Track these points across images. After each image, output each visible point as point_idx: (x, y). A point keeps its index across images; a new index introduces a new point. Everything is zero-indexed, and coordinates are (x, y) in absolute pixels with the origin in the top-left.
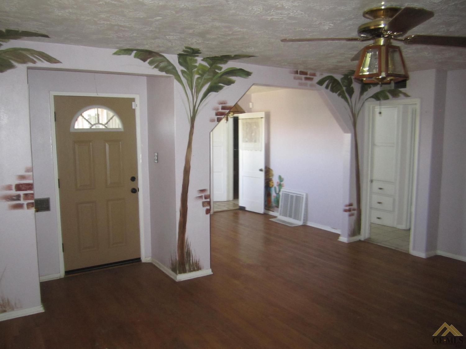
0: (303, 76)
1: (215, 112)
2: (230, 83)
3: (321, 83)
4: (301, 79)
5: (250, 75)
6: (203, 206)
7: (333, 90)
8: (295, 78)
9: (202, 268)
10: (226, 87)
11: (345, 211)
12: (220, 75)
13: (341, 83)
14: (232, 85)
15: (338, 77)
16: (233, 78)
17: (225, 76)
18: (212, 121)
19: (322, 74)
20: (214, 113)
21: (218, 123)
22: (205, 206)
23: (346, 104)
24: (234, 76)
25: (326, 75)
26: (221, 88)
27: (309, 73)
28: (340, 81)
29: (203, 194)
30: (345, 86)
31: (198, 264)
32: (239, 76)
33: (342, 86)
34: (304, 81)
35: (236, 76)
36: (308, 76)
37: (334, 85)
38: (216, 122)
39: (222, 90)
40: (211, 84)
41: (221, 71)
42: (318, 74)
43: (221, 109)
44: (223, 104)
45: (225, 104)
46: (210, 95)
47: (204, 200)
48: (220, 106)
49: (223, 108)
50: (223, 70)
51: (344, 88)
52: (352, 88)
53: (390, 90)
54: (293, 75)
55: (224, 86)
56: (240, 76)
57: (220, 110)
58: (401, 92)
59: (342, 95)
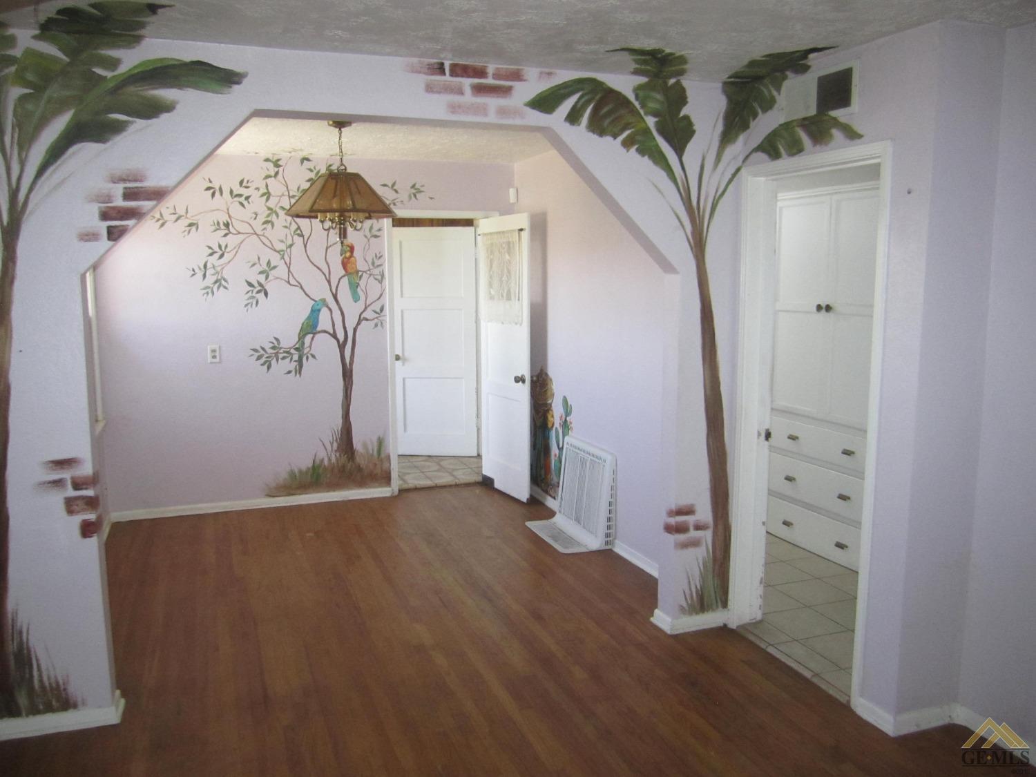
0: (467, 82)
1: (99, 208)
2: (153, 110)
3: (545, 103)
4: (460, 92)
5: (238, 83)
6: (70, 511)
7: (597, 127)
8: (429, 89)
9: (80, 702)
10: (139, 123)
11: (669, 529)
12: (111, 85)
13: (637, 104)
14: (165, 117)
15: (624, 83)
16: (167, 94)
17: (132, 89)
18: (89, 237)
19: (549, 74)
20: (95, 209)
21: (111, 243)
22: (78, 512)
23: (660, 175)
24: (172, 87)
25: (565, 75)
26: (118, 128)
27: (491, 69)
28: (632, 97)
29: (66, 475)
30: (655, 114)
31: (65, 690)
32: (190, 87)
33: (642, 112)
34: (469, 98)
35: (180, 86)
36: (490, 81)
37: (605, 110)
38: (105, 243)
39: (124, 134)
40: (75, 115)
41: (116, 73)
42: (531, 72)
43: (120, 198)
44: (130, 181)
45: (136, 181)
46: (74, 153)
47: (71, 493)
48: (119, 189)
49: (129, 195)
50: (123, 69)
51: (651, 121)
52: (687, 118)
53: (804, 119)
54: (423, 79)
55: (132, 123)
56: (196, 86)
57: (119, 202)
58: (836, 123)
59: (641, 143)
